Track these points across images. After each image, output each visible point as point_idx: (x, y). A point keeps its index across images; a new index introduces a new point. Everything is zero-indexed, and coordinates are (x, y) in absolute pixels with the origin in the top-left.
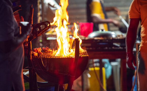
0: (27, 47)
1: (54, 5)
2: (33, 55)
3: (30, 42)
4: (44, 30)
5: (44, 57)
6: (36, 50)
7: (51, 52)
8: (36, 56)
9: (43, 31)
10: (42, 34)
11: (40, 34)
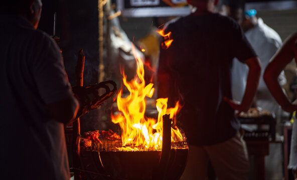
0: (72, 129)
1: (131, 50)
2: (82, 144)
3: (77, 121)
4: (104, 98)
5: (104, 149)
6: (89, 135)
7: (117, 139)
8: (89, 147)
9: (102, 99)
10: (101, 105)
11: (96, 104)
